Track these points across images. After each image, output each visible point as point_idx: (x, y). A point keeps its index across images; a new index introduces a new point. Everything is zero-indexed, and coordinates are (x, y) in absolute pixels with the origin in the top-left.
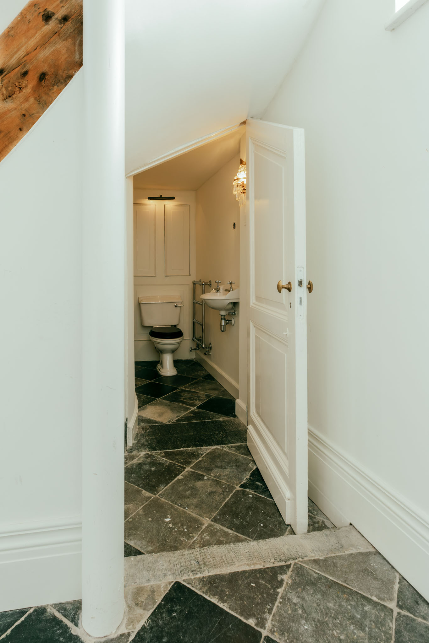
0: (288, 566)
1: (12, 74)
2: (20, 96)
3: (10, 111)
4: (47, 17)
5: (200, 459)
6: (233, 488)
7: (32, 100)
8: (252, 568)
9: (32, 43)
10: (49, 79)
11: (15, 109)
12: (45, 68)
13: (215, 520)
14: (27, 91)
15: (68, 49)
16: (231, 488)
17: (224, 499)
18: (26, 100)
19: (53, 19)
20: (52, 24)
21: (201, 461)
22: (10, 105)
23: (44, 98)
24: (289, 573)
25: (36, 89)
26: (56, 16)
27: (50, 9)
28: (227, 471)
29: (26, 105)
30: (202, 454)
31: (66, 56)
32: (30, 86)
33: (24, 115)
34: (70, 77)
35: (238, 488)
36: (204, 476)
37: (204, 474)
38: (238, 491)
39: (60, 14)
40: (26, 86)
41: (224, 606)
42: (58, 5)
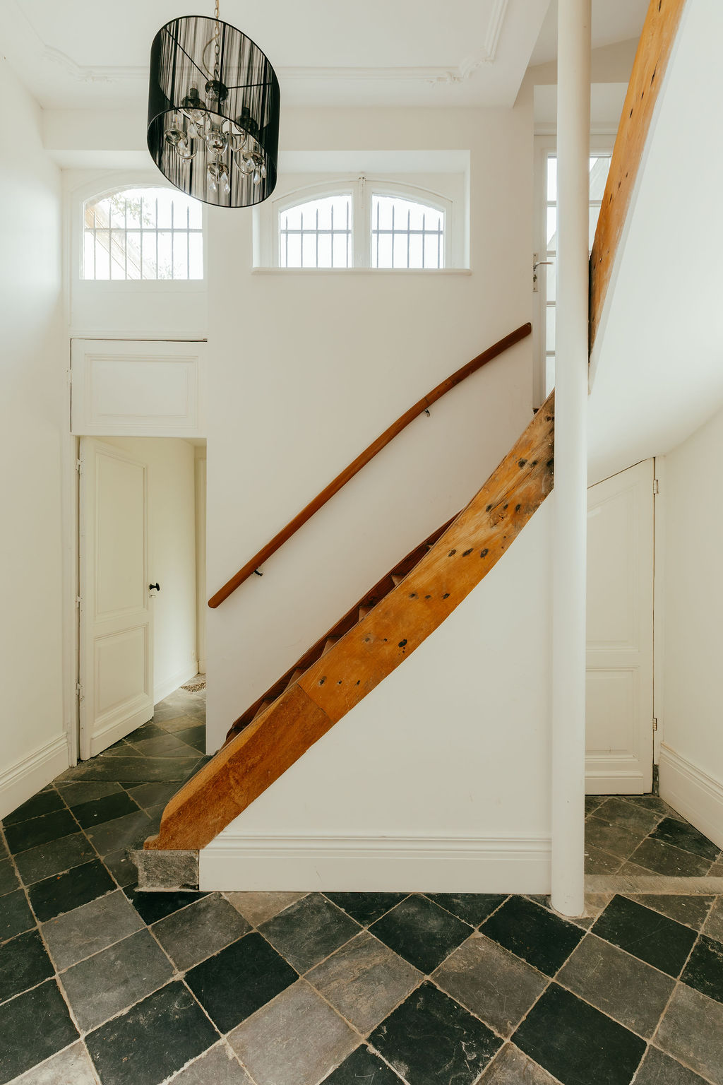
0: (714, 897)
1: (497, 509)
2: (502, 523)
3: (495, 535)
4: (522, 464)
5: (599, 807)
6: (643, 837)
7: (510, 525)
8: (680, 894)
9: (511, 484)
10: (523, 509)
11: (499, 533)
12: (520, 501)
13: (631, 860)
14: (507, 519)
15: (537, 485)
16: (641, 837)
17: (636, 844)
18: (507, 526)
19: (526, 464)
20: (526, 467)
21: (599, 809)
22: (495, 530)
23: (519, 523)
24: (715, 901)
25: (513, 516)
26: (528, 462)
27: (524, 457)
28: (632, 821)
29: (506, 530)
30: (600, 803)
31: (535, 490)
32: (509, 515)
33: (505, 537)
34: (538, 506)
35: (647, 837)
36: (609, 823)
37: (608, 821)
38: (647, 839)
39: (530, 461)
40: (507, 516)
41: (663, 914)
42: (529, 454)
